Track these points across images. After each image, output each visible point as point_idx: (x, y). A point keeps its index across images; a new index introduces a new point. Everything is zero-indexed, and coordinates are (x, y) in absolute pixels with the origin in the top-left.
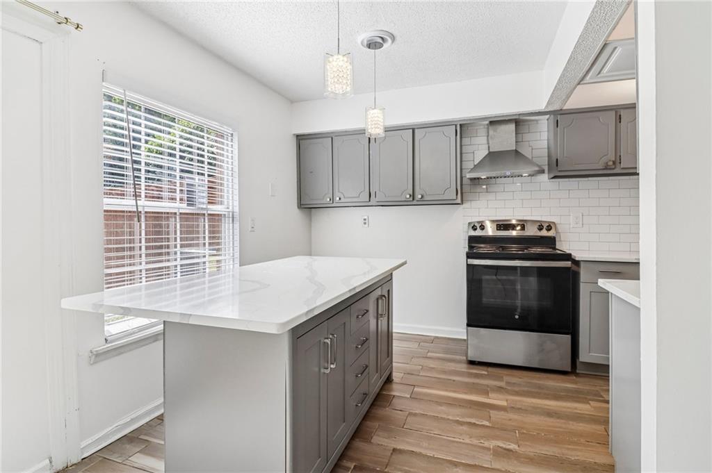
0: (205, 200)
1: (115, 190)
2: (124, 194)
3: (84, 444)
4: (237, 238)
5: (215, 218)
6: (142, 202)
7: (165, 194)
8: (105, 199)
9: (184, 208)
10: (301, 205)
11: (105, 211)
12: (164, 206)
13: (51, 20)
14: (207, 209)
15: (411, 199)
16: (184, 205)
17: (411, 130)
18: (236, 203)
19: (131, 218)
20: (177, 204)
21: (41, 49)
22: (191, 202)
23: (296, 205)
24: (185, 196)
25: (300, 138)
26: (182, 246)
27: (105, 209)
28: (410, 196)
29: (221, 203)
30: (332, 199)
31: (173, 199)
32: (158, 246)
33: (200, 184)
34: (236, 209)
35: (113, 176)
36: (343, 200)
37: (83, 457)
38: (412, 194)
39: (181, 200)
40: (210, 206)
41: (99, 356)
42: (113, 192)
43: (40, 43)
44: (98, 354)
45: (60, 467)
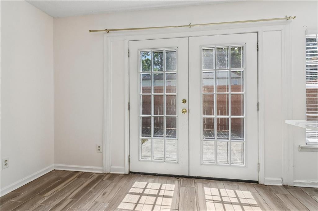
1: (312, 80)
2: (316, 81)
3: (295, 181)
8: (307, 84)
11: (307, 89)
13: (285, 20)
21: (281, 32)
27: (307, 88)
35: (311, 74)
37: (294, 186)
41: (302, 149)
42: (312, 81)
43: (281, 30)
44: (302, 148)
45: (285, 184)
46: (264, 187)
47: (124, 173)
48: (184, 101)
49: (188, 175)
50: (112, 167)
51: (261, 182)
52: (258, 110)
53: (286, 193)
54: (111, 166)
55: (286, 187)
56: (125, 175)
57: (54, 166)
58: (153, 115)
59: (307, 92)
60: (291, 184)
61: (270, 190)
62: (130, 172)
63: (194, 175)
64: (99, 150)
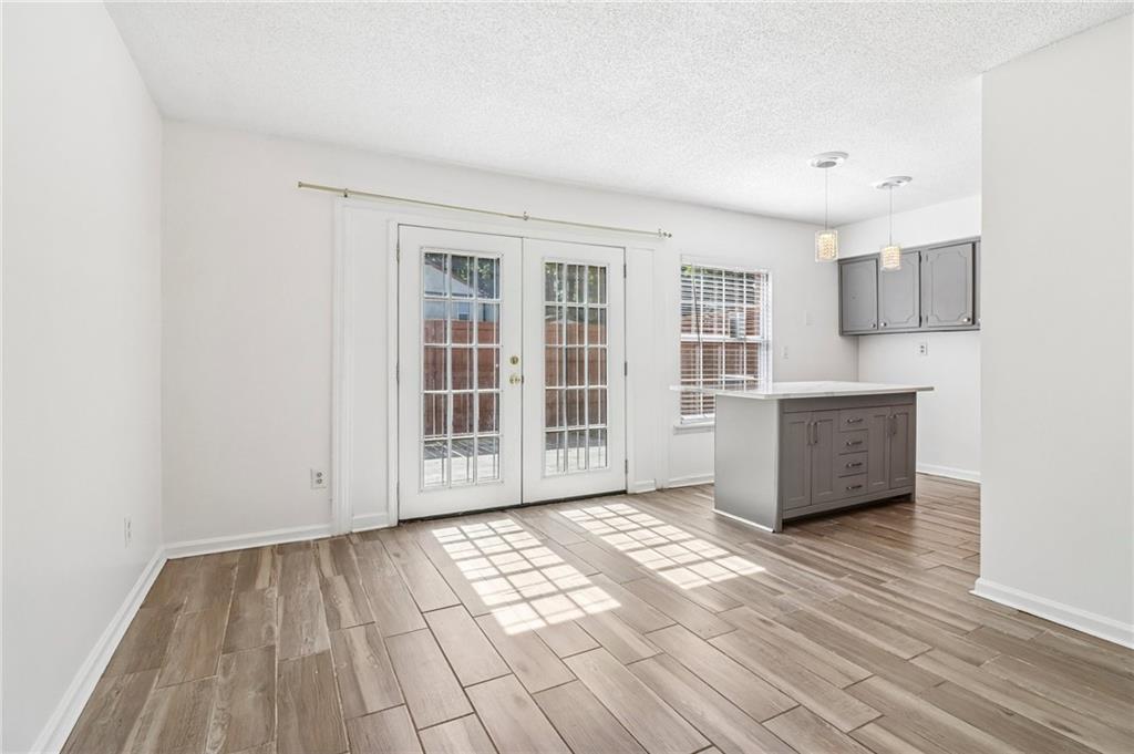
0: (744, 332)
2: (691, 331)
3: (671, 480)
4: (771, 362)
5: (753, 346)
6: (702, 335)
7: (715, 329)
9: (728, 339)
10: (842, 333)
11: (681, 343)
12: (714, 338)
13: (658, 236)
14: (745, 339)
15: (970, 323)
16: (728, 337)
17: (970, 245)
18: (770, 334)
19: (694, 346)
20: (723, 336)
22: (733, 334)
23: (837, 332)
24: (729, 330)
25: (842, 263)
26: (727, 373)
27: (682, 341)
28: (969, 320)
29: (758, 334)
30: (876, 326)
31: (721, 332)
32: (710, 366)
33: (740, 318)
34: (770, 339)
36: (888, 326)
38: (971, 316)
39: (726, 332)
40: (748, 337)
42: (686, 329)
43: (653, 250)
44: (677, 429)
45: (660, 487)
46: (635, 495)
47: (386, 526)
48: (514, 361)
49: (520, 503)
50: (355, 517)
51: (629, 491)
52: (626, 374)
53: (663, 495)
54: (353, 515)
55: (660, 490)
56: (390, 528)
57: (166, 550)
58: (450, 392)
59: (682, 346)
60: (665, 487)
61: (645, 497)
62: (399, 521)
63: (531, 501)
64: (320, 481)
